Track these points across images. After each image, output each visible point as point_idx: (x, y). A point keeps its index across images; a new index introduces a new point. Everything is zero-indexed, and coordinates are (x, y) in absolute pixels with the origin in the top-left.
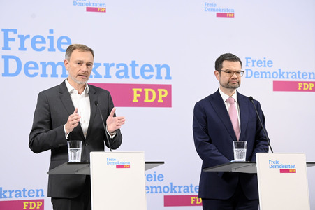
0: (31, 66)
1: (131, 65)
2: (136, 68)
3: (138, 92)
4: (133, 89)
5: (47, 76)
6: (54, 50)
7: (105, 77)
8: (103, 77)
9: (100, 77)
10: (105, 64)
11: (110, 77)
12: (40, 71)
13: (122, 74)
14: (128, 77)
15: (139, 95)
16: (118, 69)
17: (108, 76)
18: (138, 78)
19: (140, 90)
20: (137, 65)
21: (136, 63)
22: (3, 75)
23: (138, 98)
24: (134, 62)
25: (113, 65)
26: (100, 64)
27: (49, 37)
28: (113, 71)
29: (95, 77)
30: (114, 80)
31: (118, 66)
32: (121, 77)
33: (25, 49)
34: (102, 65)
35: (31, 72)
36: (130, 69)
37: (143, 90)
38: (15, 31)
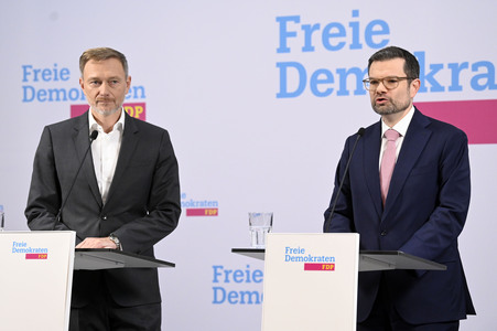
0: (322, 77)
5: (347, 93)
7: (451, 89)
8: (447, 89)
9: (442, 89)
10: (450, 66)
11: (460, 89)
13: (482, 82)
16: (476, 73)
17: (455, 87)
25: (465, 65)
26: (441, 66)
27: (351, 24)
28: (466, 76)
29: (432, 90)
30: (468, 94)
31: (475, 67)
32: (482, 88)
33: (312, 49)
34: (446, 66)
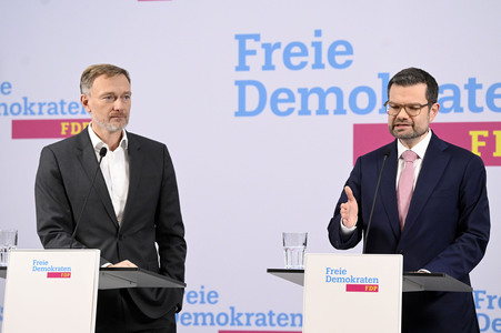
1: (466, 87)
2: (478, 91)
3: (481, 138)
4: (471, 133)
5: (309, 113)
6: (322, 67)
12: (297, 105)
13: (448, 104)
14: (461, 110)
15: (483, 144)
16: (442, 95)
18: (481, 110)
19: (485, 134)
20: (480, 86)
21: (478, 82)
22: (237, 114)
23: (480, 149)
24: (472, 81)
32: (448, 111)
35: (282, 107)
36: (464, 94)
37: (491, 133)
38: (256, 37)
